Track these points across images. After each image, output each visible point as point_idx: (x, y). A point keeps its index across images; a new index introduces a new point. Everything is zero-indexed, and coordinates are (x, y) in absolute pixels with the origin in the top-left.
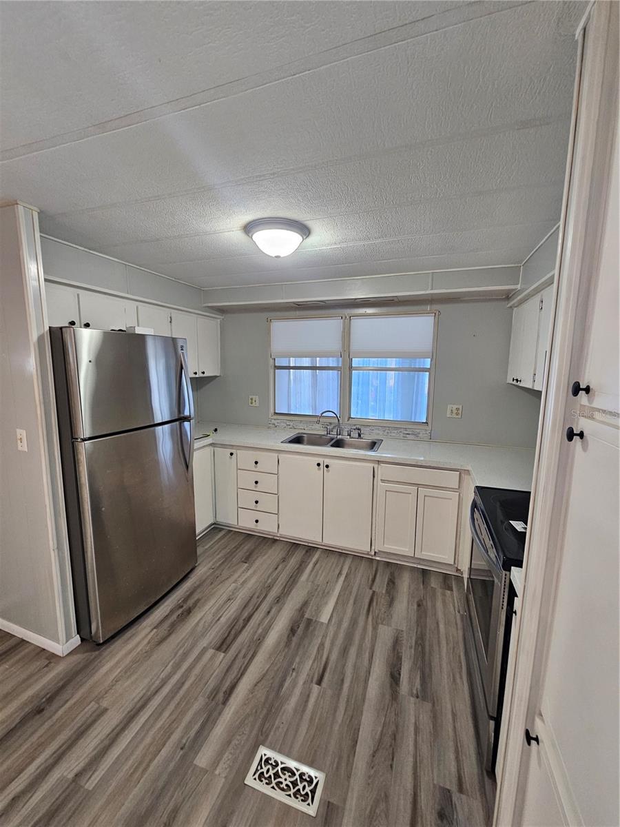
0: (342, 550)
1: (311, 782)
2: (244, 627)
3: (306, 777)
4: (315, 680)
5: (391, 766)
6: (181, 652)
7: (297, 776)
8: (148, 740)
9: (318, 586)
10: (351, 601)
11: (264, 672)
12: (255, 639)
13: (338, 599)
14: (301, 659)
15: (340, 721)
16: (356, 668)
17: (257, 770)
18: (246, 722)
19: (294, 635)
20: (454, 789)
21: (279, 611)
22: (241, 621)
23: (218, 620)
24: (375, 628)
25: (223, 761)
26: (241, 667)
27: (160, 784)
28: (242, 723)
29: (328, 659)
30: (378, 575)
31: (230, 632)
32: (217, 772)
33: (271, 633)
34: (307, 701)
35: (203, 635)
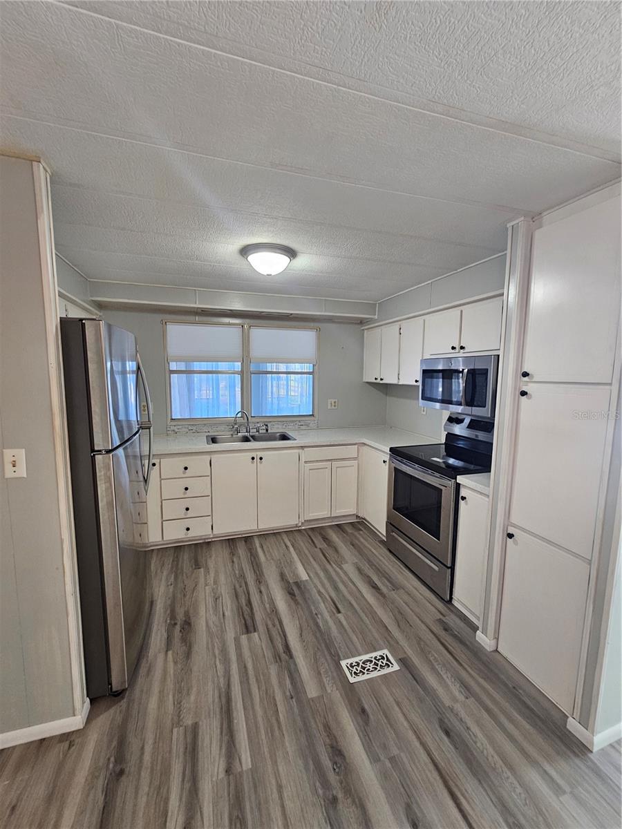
0: (273, 530)
1: (383, 658)
2: (252, 609)
3: (378, 657)
4: (335, 611)
5: (411, 626)
6: (217, 652)
7: (374, 661)
8: (259, 712)
9: (280, 560)
10: (312, 560)
11: (298, 626)
12: (269, 612)
13: (301, 562)
14: (314, 606)
15: (369, 623)
16: (351, 593)
17: (351, 673)
18: (318, 657)
19: (295, 596)
20: (441, 617)
21: (268, 588)
22: (245, 608)
23: (224, 615)
24: (341, 569)
25: (326, 685)
26: (279, 632)
27: (300, 723)
28: (316, 660)
29: (330, 597)
30: (314, 539)
31: (244, 618)
32: (329, 691)
33: (278, 603)
34: (342, 625)
35: (223, 631)
